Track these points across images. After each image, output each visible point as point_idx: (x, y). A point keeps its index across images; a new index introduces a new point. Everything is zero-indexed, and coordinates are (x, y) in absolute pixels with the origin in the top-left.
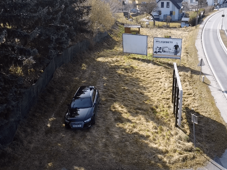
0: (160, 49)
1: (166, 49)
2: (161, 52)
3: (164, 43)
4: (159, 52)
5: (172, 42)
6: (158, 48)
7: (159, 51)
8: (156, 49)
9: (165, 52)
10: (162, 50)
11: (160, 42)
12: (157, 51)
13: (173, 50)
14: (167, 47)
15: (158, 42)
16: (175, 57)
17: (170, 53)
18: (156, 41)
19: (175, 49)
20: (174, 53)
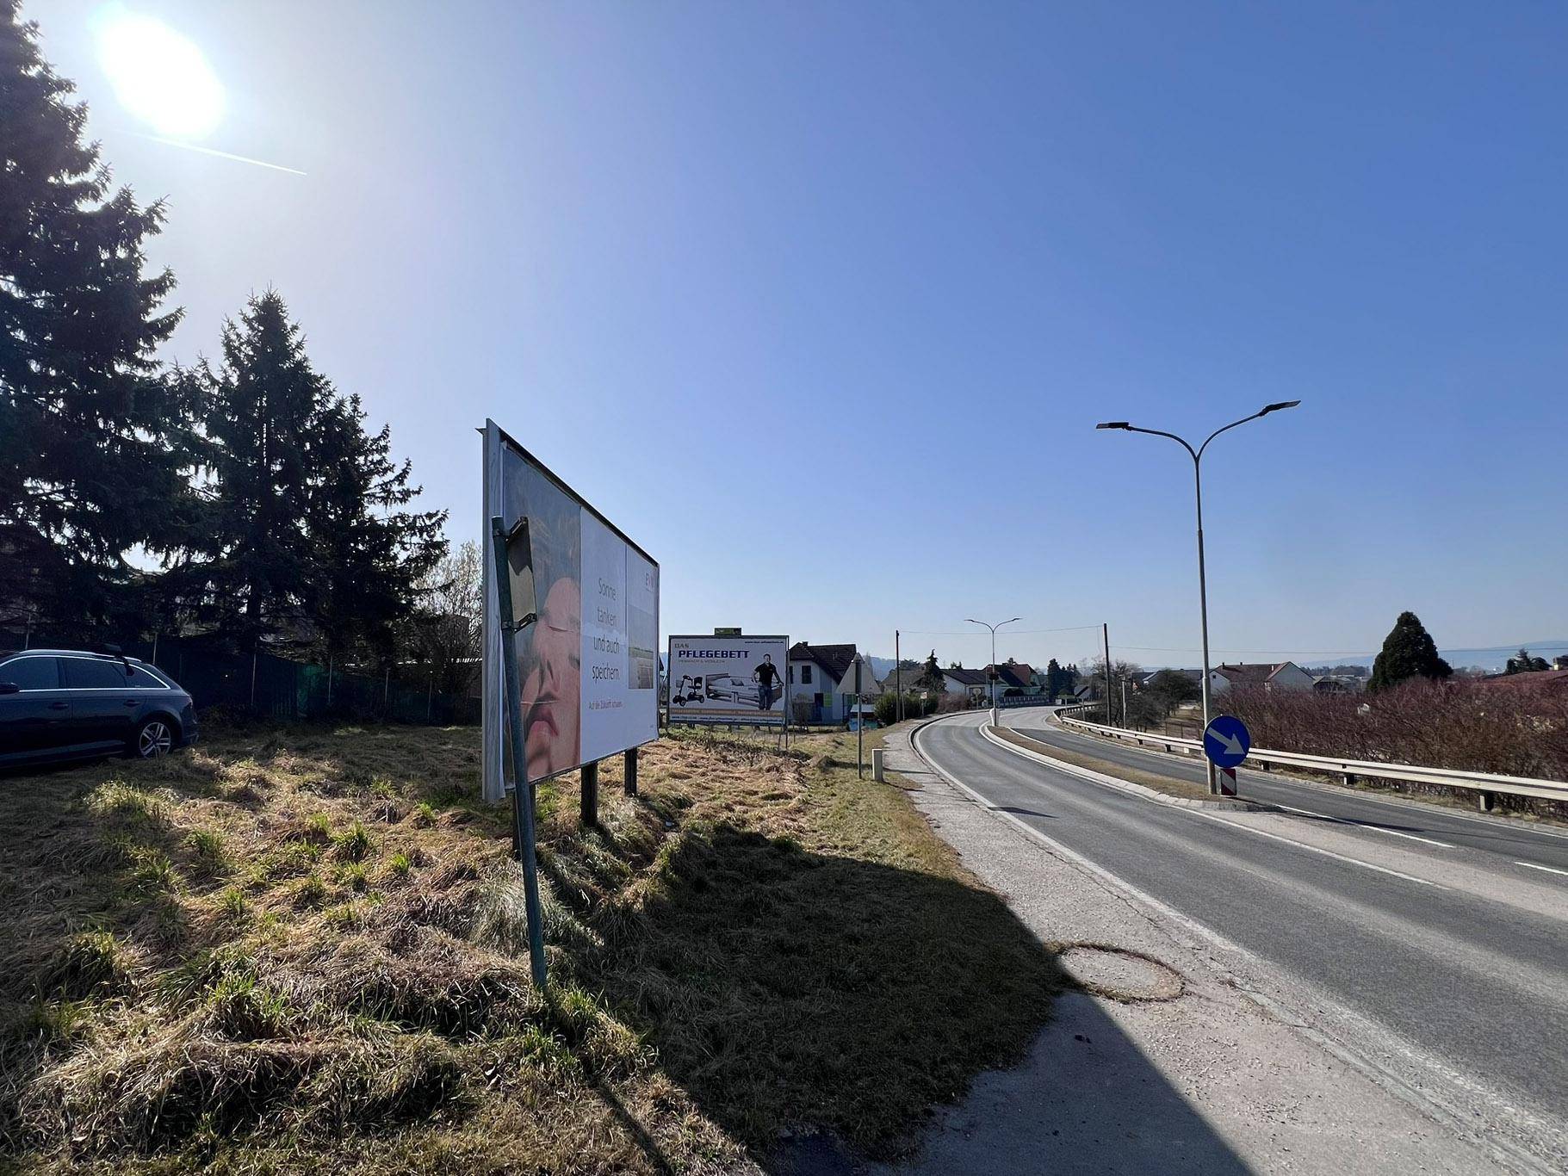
0: (698, 685)
1: (722, 686)
2: (702, 696)
3: (714, 659)
4: (692, 697)
5: (746, 652)
6: (688, 683)
7: (695, 694)
8: (682, 687)
9: (716, 696)
10: (707, 687)
11: (698, 654)
12: (685, 695)
13: (752, 687)
14: (726, 676)
15: (688, 656)
16: (762, 718)
17: (740, 703)
18: (680, 651)
19: (760, 684)
20: (758, 699)
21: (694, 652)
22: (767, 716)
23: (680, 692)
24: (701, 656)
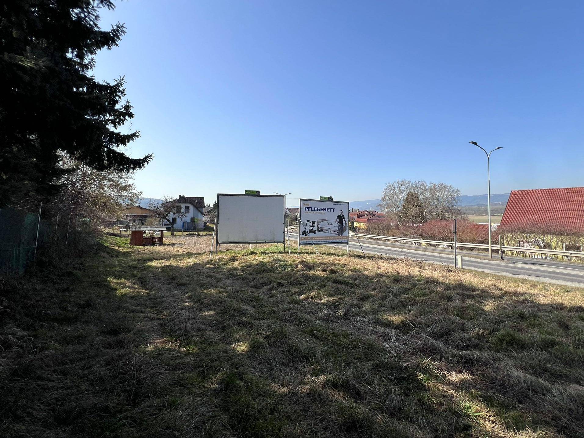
0: (314, 225)
1: (323, 225)
2: (315, 231)
3: (320, 211)
4: (311, 231)
5: (333, 209)
6: (309, 224)
7: (312, 229)
8: (306, 226)
9: (321, 230)
10: (317, 226)
11: (313, 209)
12: (308, 230)
14: (325, 220)
15: (309, 210)
16: (339, 240)
17: (330, 233)
18: (305, 208)
19: (339, 224)
20: (338, 231)
22: (341, 239)
23: (305, 228)
24: (315, 210)
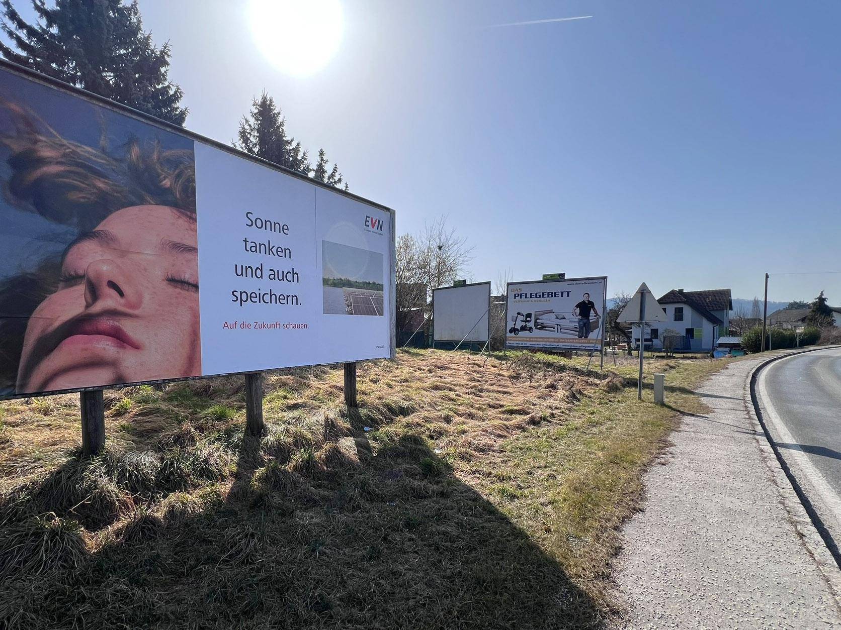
0: (528, 319)
1: (546, 320)
2: (531, 328)
3: (541, 299)
4: (523, 328)
5: (568, 293)
6: (521, 318)
7: (526, 326)
8: (516, 321)
9: (543, 327)
10: (536, 322)
11: (528, 296)
12: (518, 327)
13: (573, 319)
14: (551, 312)
15: (521, 298)
16: (580, 345)
17: (561, 332)
18: (515, 295)
19: (580, 317)
20: (578, 330)
21: (526, 294)
22: (585, 343)
23: (515, 325)
24: (531, 297)
